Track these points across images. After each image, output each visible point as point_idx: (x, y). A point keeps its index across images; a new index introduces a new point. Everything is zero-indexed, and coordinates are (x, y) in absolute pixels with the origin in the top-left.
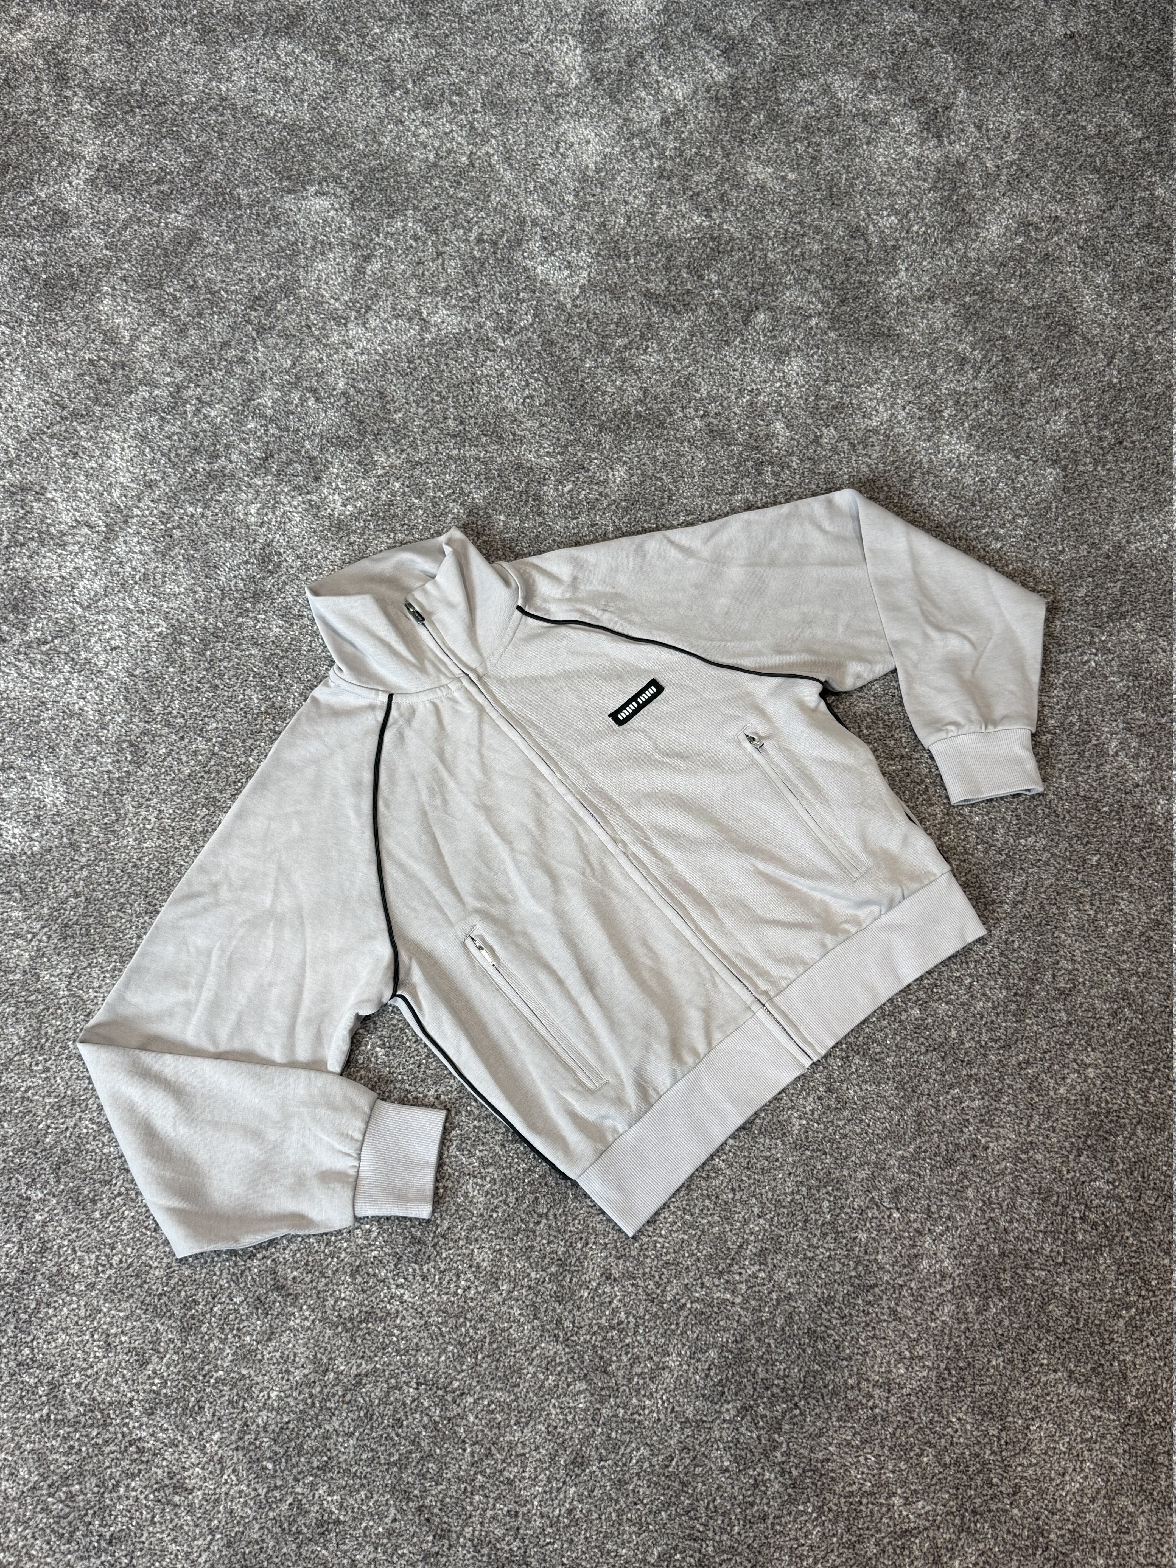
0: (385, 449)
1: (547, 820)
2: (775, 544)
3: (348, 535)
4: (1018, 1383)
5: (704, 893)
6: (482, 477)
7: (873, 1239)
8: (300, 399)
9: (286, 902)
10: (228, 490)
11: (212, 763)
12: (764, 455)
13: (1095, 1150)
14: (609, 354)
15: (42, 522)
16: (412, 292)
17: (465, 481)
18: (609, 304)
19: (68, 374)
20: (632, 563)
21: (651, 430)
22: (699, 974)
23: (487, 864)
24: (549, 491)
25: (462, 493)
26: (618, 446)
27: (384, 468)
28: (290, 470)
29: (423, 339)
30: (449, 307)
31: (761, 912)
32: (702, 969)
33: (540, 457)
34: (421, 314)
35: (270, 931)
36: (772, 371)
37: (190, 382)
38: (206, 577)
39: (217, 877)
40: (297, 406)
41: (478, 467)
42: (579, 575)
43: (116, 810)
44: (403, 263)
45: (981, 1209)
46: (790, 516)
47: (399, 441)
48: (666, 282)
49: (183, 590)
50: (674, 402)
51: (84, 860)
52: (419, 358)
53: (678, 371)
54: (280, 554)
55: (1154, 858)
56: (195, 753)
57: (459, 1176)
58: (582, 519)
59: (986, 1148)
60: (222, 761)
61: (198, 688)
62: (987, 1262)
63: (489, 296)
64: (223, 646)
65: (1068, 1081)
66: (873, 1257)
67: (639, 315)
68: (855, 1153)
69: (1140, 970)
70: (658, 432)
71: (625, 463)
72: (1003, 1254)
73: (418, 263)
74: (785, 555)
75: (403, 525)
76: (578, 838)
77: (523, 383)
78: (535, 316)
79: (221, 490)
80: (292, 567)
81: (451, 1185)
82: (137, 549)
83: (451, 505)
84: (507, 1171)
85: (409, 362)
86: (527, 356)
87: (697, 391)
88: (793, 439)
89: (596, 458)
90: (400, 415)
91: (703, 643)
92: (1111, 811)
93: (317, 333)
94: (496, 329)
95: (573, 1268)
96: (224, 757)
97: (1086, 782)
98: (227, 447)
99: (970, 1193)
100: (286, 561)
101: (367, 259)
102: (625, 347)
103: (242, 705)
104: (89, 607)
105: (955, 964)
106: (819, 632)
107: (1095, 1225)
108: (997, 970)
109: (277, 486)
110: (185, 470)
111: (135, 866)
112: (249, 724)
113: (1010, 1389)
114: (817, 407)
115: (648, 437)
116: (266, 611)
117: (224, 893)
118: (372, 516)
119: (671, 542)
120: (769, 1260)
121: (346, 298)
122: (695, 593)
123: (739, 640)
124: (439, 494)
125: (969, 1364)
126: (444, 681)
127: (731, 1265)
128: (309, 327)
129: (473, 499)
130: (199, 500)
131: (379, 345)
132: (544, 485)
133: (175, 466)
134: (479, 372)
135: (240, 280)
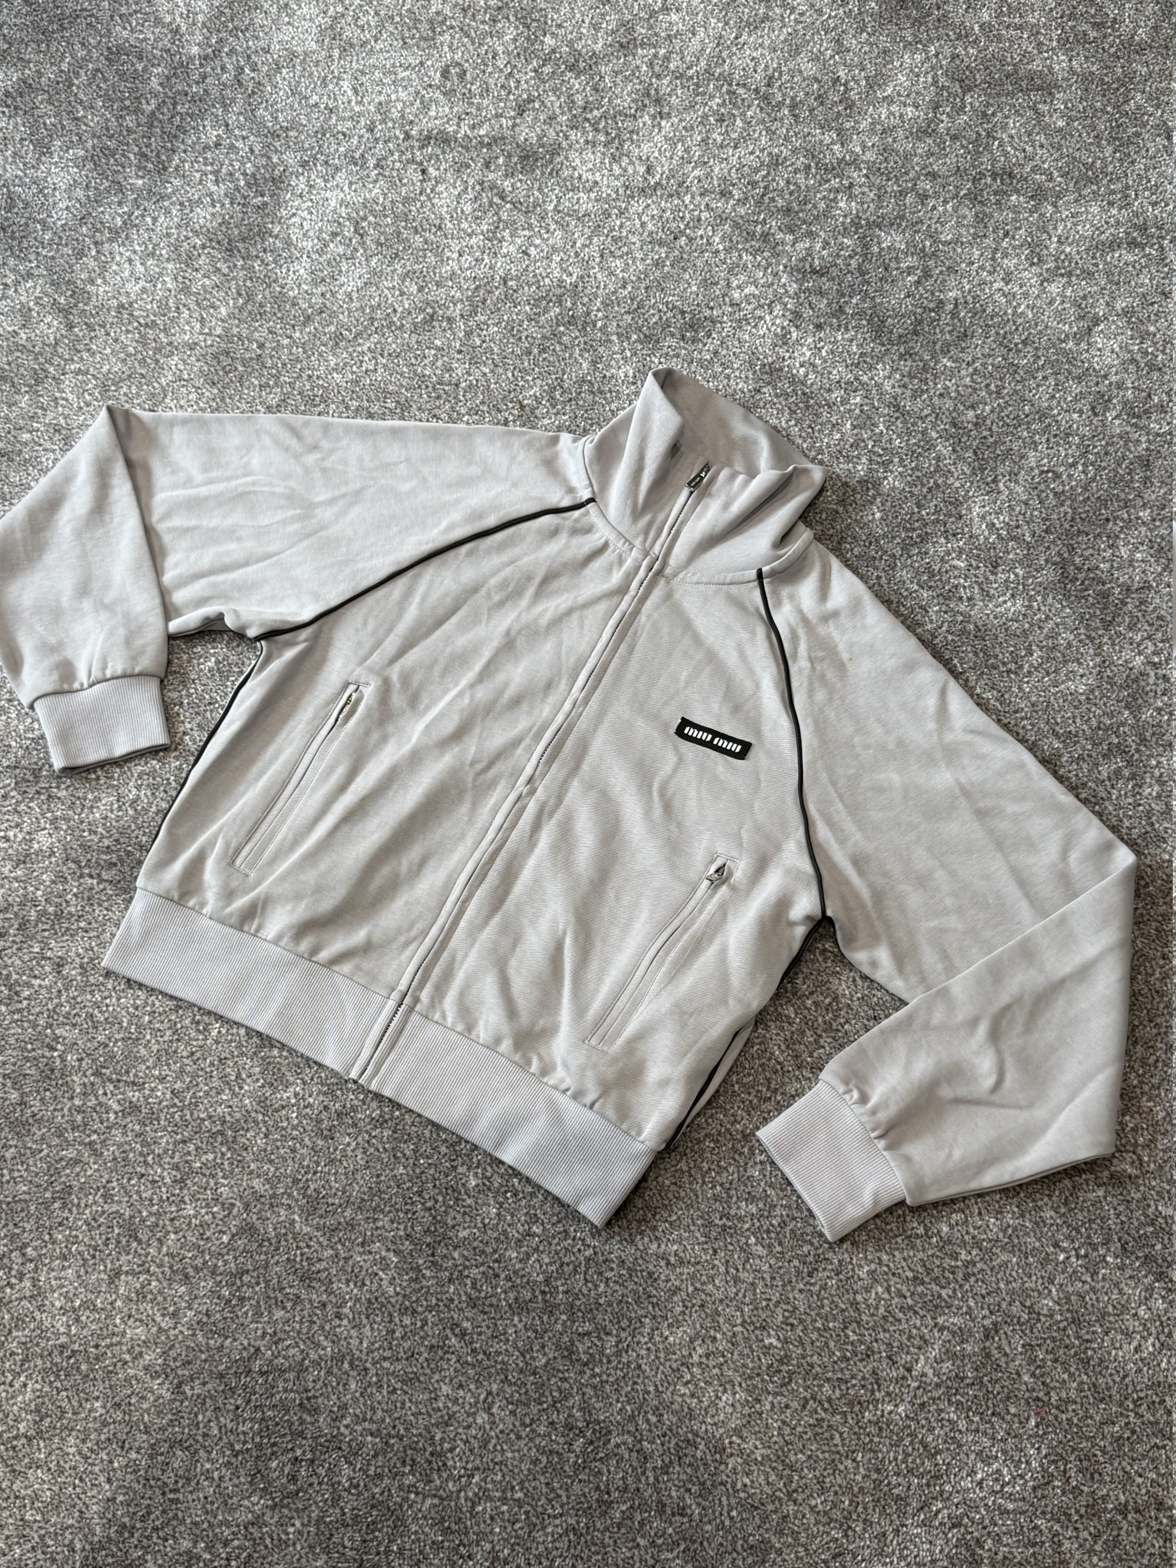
0: (894, 370)
1: (525, 707)
2: (1011, 808)
3: (769, 384)
4: (84, 1441)
5: (512, 897)
6: (918, 474)
7: (190, 1223)
8: (908, 268)
9: (326, 514)
10: (759, 258)
11: (446, 388)
12: (1138, 751)
13: (385, 1453)
15: (632, 132)
16: (1120, 305)
17: (902, 460)
19: (810, 69)
20: (891, 664)
21: (1093, 616)
22: (412, 925)
23: (447, 670)
24: (939, 546)
25: (885, 465)
26: (1045, 589)
27: (872, 379)
28: (813, 299)
29: (1062, 341)
30: (1124, 348)
31: (513, 963)
32: (419, 926)
33: (982, 519)
34: (1096, 325)
35: (290, 513)
37: (868, 169)
38: (647, 288)
39: (325, 444)
40: (897, 269)
41: (929, 465)
42: (843, 615)
43: (359, 335)
45: (264, 1334)
46: (1059, 808)
47: (915, 377)
49: (621, 275)
50: (1151, 625)
51: (298, 334)
52: (1037, 348)
54: (709, 336)
55: (812, 1421)
56: (450, 370)
57: (114, 786)
58: (925, 594)
59: (338, 1316)
60: (453, 395)
61: (520, 339)
62: (205, 1361)
64: (576, 338)
65: (461, 1393)
66: (169, 1228)
68: (277, 1169)
69: (645, 1443)
70: (1096, 623)
71: (1030, 607)
72: (221, 1376)
73: (1163, 293)
74: (1003, 826)
75: (810, 427)
76: (515, 743)
77: (1071, 460)
79: (755, 253)
80: (700, 353)
81: (102, 782)
82: (645, 218)
83: (864, 460)
84: (133, 827)
85: (1024, 342)
86: (1111, 449)
89: (1016, 575)
90: (949, 364)
91: (824, 776)
92: (852, 1343)
93: (1004, 244)
94: (1127, 402)
95: (57, 927)
96: (458, 394)
97: (878, 1298)
98: (810, 234)
99: (279, 1314)
100: (704, 344)
101: (1133, 244)
103: (521, 383)
104: (559, 212)
105: (552, 1207)
106: (914, 899)
107: (293, 1479)
108: (566, 1260)
109: (789, 297)
110: (759, 213)
111: (310, 377)
112: (504, 399)
113: (74, 1433)
115: (1081, 617)
116: (635, 354)
117: (311, 459)
118: (804, 394)
119: (943, 693)
120: (129, 1120)
121: (1068, 250)
122: (891, 746)
123: (850, 813)
124: (871, 443)
125: (87, 1376)
126: (638, 542)
127: (110, 1080)
128: (1006, 234)
129: (885, 478)
130: (731, 241)
131: (1028, 306)
132: (946, 538)
133: (759, 203)
134: (1055, 412)
135: (1024, 151)
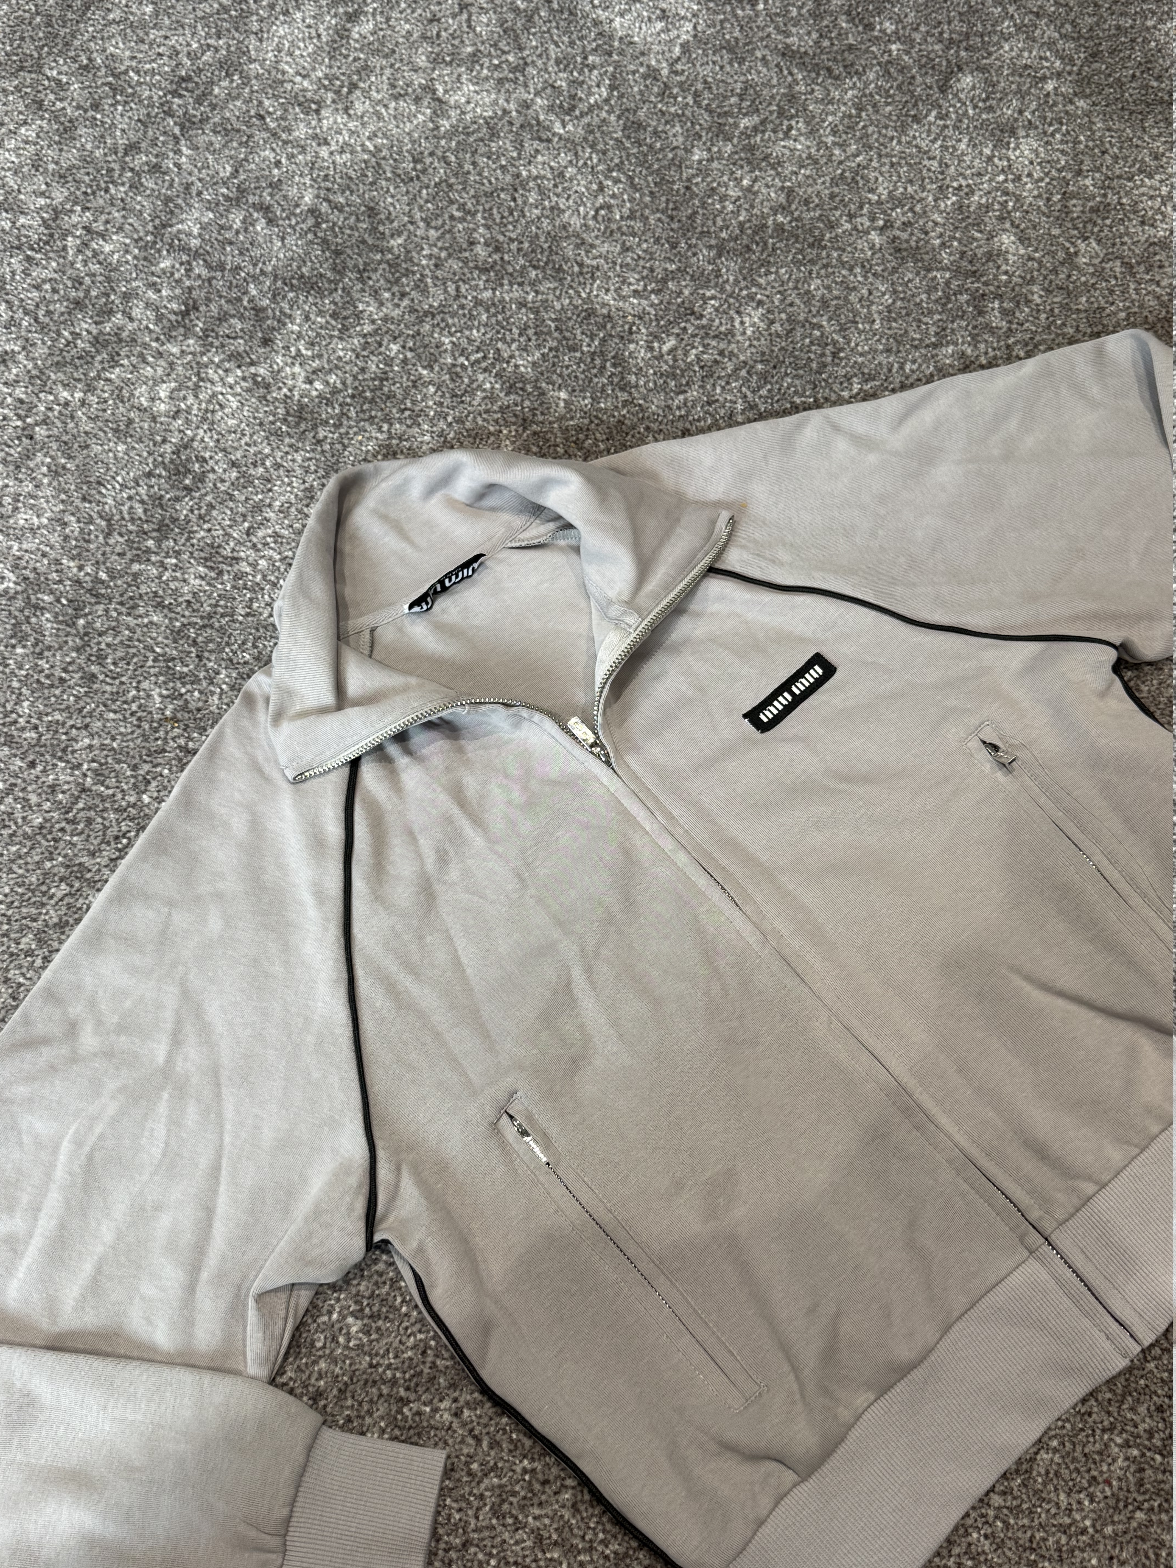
0: (375, 293)
2: (1013, 425)
3: (315, 427)
6: (531, 332)
8: (244, 222)
9: (193, 1056)
10: (125, 362)
11: (81, 805)
12: (986, 284)
14: (730, 140)
16: (421, 61)
17: (504, 340)
18: (728, 68)
20: (773, 464)
21: (801, 251)
24: (638, 351)
25: (498, 358)
26: (748, 276)
27: (373, 322)
28: (224, 330)
29: (437, 128)
30: (477, 81)
33: (624, 298)
34: (434, 91)
35: (162, 1107)
36: (990, 159)
37: (76, 203)
38: (84, 499)
39: (76, 1009)
41: (524, 316)
44: (407, 21)
46: (1035, 378)
47: (397, 281)
48: (815, 35)
49: (45, 521)
50: (836, 208)
52: (431, 154)
53: (841, 163)
54: (205, 460)
56: (53, 788)
58: (694, 393)
60: (97, 801)
61: (62, 680)
63: (539, 63)
64: (107, 611)
67: (774, 81)
70: (812, 253)
71: (760, 303)
73: (431, 21)
75: (403, 411)
76: (697, 926)
77: (595, 187)
78: (612, 88)
79: (113, 362)
80: (223, 481)
83: (481, 377)
85: (415, 161)
86: (601, 146)
87: (872, 191)
88: (1031, 259)
89: (713, 298)
90: (400, 241)
91: (898, 590)
93: (272, 125)
94: (551, 109)
96: (100, 795)
98: (126, 297)
100: (213, 471)
102: (755, 129)
103: (134, 707)
106: (1098, 566)
109: (203, 354)
110: (59, 334)
112: (146, 739)
114: (1066, 210)
115: (797, 263)
116: (178, 553)
117: (88, 1038)
118: (353, 397)
119: (837, 426)
121: (320, 74)
122: (881, 509)
123: (960, 583)
124: (462, 360)
128: (261, 117)
129: (517, 366)
130: (79, 380)
131: (369, 138)
132: (631, 341)
133: (43, 328)
134: (524, 173)
135: (159, 54)
